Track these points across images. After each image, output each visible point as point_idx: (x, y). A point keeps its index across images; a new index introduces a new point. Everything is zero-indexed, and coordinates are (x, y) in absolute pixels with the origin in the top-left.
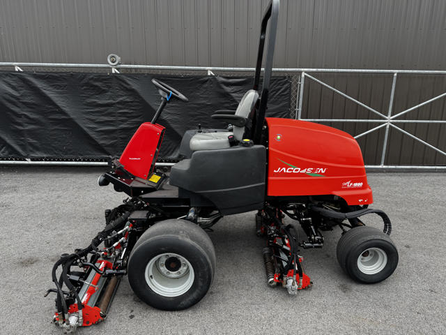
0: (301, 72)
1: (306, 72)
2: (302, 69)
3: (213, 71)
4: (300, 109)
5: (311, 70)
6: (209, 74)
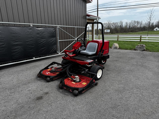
0: (57, 26)
1: (59, 26)
2: (58, 26)
3: (32, 25)
4: (59, 37)
5: (60, 26)
6: (31, 26)
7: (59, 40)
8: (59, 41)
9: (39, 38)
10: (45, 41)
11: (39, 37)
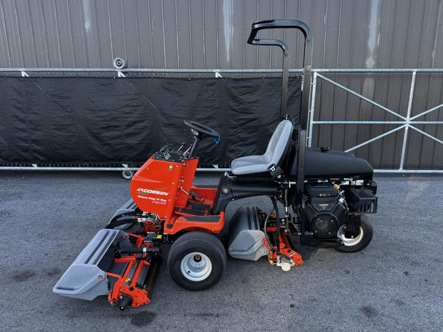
0: (313, 72)
1: (318, 72)
4: (312, 110)
5: (324, 70)
6: (217, 76)
7: (314, 120)
8: (313, 124)
9: (235, 110)
10: (255, 119)
11: (236, 108)
